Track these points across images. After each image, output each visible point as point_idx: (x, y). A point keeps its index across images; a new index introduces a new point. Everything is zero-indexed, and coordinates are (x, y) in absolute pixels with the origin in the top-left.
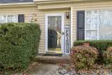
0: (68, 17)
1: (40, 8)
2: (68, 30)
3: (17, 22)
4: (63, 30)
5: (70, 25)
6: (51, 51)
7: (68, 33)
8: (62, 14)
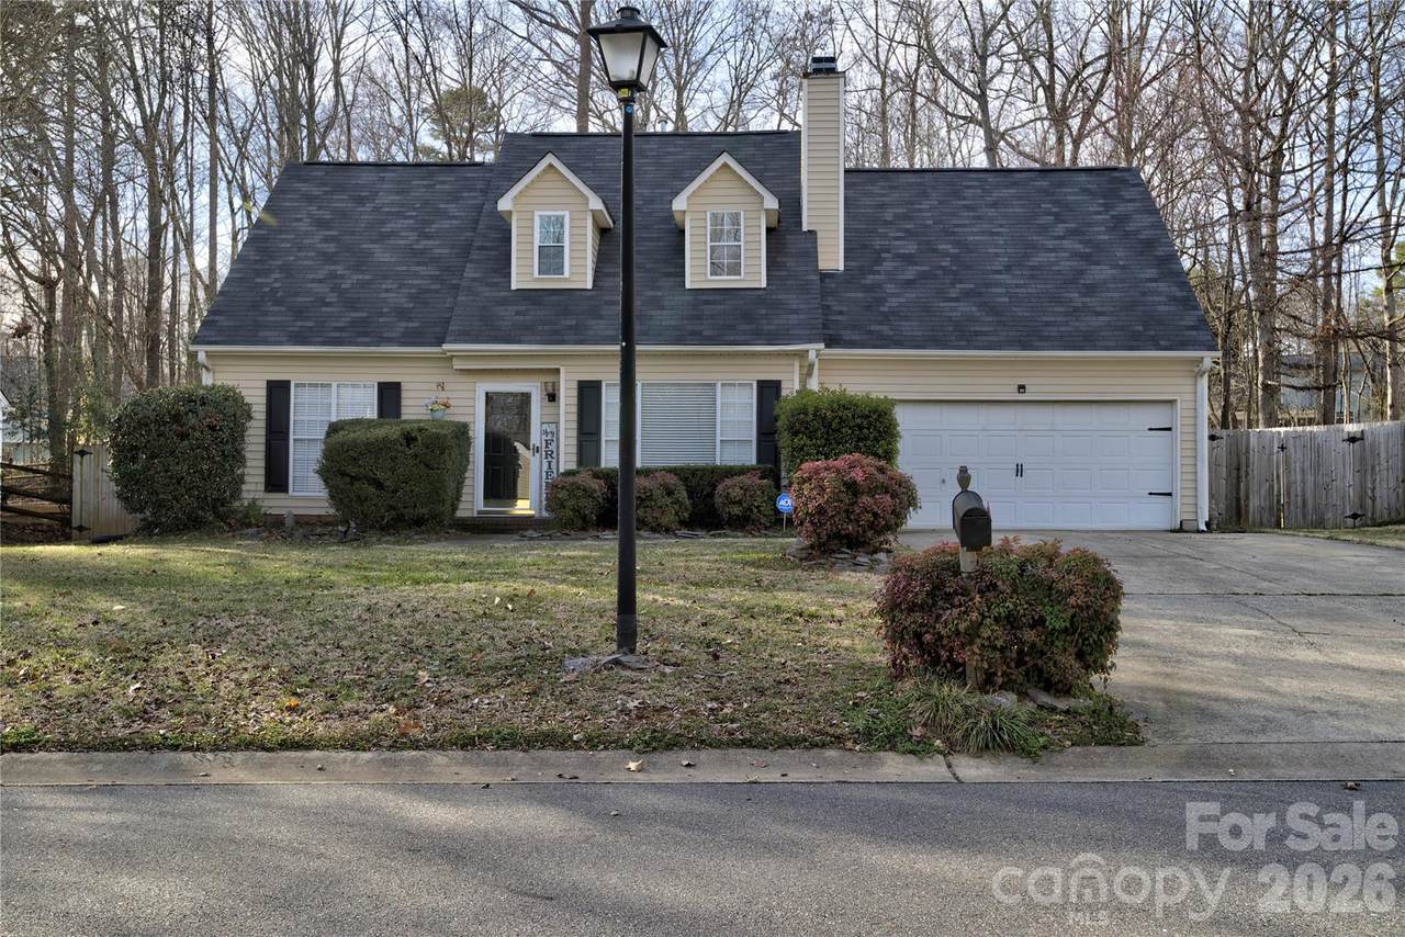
0: (552, 397)
1: (458, 364)
2: (552, 438)
3: (375, 416)
4: (536, 438)
5: (557, 424)
6: (496, 509)
7: (553, 447)
8: (534, 388)
